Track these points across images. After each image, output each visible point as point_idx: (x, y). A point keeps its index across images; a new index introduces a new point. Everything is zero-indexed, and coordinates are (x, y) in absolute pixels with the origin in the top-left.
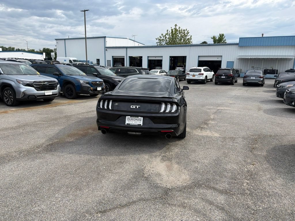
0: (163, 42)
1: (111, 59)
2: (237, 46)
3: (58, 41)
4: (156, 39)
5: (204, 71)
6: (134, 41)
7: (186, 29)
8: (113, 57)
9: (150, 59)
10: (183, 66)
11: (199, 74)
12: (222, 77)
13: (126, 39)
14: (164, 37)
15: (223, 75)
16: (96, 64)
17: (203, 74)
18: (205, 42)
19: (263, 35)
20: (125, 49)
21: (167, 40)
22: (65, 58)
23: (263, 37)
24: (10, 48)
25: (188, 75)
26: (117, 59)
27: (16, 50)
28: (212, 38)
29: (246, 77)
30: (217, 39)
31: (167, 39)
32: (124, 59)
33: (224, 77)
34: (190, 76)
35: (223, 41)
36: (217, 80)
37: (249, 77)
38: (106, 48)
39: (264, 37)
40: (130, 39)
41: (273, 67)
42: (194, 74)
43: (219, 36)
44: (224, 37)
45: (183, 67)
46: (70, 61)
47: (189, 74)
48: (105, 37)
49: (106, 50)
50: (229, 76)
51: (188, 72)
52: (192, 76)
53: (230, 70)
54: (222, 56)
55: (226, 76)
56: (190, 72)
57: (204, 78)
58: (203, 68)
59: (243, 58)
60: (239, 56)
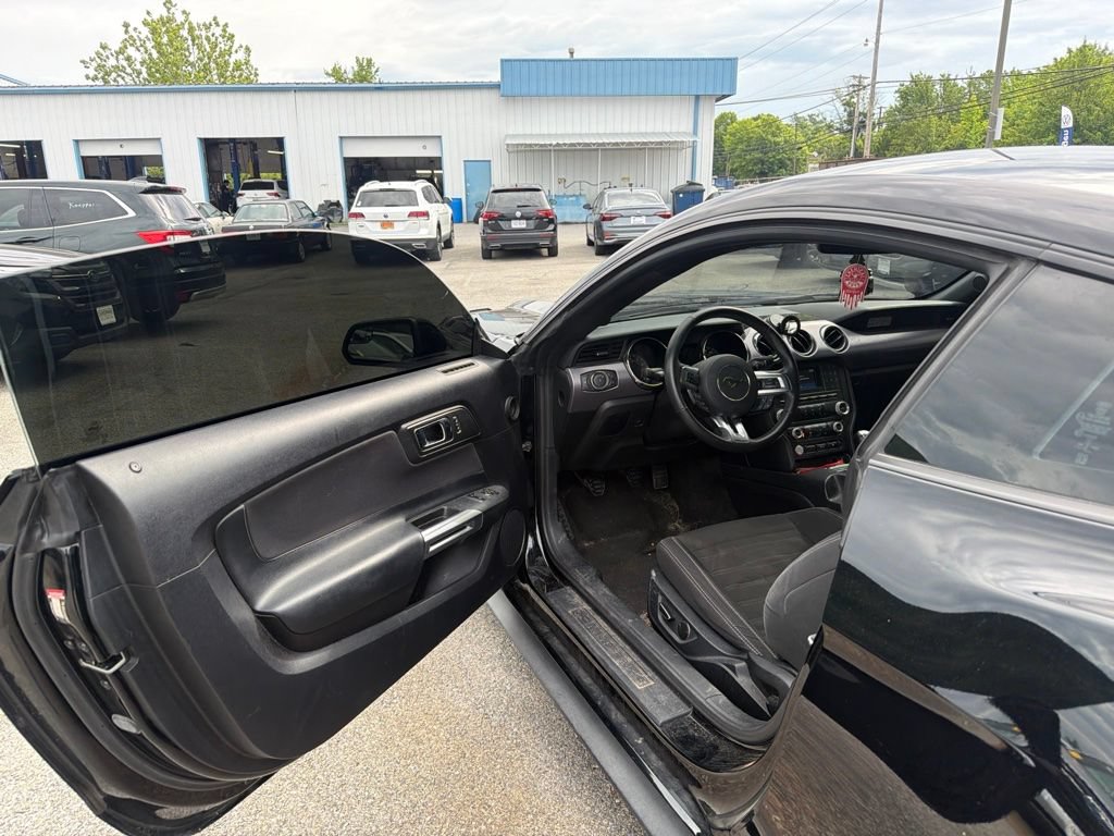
0: (119, 79)
2: (493, 95)
4: (83, 62)
5: (426, 197)
7: (215, 19)
10: (272, 184)
11: (411, 215)
12: (515, 224)
14: (121, 57)
15: (518, 214)
17: (426, 214)
19: (572, 53)
21: (139, 73)
23: (572, 61)
25: (360, 221)
28: (327, 74)
29: (611, 219)
30: (351, 73)
31: (138, 67)
33: (522, 224)
34: (368, 224)
36: (494, 240)
37: (622, 216)
39: (577, 61)
41: (629, 179)
42: (386, 216)
43: (356, 68)
44: (373, 70)
45: (273, 188)
47: (362, 215)
50: (541, 218)
51: (354, 210)
52: (379, 224)
53: (538, 190)
54: (440, 137)
55: (531, 219)
56: (362, 206)
57: (434, 235)
58: (418, 186)
59: (530, 145)
60: (507, 136)
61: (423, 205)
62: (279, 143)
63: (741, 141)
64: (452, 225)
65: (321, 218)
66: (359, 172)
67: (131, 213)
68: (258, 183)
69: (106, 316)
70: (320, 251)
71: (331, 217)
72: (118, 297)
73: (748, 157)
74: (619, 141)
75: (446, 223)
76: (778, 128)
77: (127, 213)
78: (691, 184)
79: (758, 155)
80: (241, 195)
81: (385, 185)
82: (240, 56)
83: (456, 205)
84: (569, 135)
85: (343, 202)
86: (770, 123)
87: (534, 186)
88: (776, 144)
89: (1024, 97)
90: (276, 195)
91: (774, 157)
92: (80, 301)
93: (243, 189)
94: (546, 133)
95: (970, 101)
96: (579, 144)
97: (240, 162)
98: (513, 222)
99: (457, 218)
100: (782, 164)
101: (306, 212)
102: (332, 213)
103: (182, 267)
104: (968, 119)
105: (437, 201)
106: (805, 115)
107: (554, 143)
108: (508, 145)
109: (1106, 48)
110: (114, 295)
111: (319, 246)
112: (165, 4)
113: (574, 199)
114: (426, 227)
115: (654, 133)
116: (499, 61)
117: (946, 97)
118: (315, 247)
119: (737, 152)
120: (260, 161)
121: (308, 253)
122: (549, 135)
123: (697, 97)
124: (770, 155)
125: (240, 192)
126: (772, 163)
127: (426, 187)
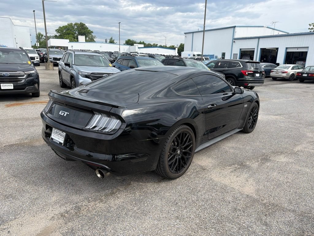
1: (238, 52)
3: (187, 35)
6: (274, 29)
8: (240, 49)
9: (289, 50)
13: (263, 27)
16: (220, 58)
20: (257, 40)
22: (190, 52)
24: (154, 44)
26: (246, 52)
27: (159, 46)
32: (254, 51)
38: (235, 40)
40: (267, 27)
46: (194, 55)
48: (235, 27)
49: (234, 42)
77: (241, 66)
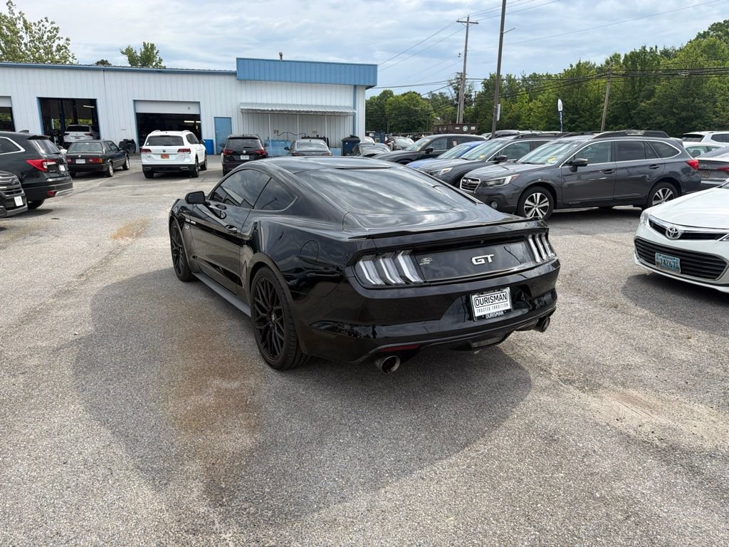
2: (233, 79)
5: (189, 141)
10: (88, 128)
11: (179, 151)
12: (243, 157)
15: (244, 152)
17: (189, 150)
18: (103, 62)
19: (281, 56)
23: (281, 61)
25: (148, 154)
28: (122, 53)
30: (139, 54)
34: (152, 155)
35: (154, 64)
36: (230, 166)
39: (284, 61)
41: (316, 132)
42: (164, 151)
43: (143, 50)
44: (155, 52)
45: (88, 131)
47: (149, 151)
50: (258, 154)
51: (144, 147)
52: (160, 156)
53: (256, 139)
54: (199, 103)
55: (252, 154)
56: (149, 145)
57: (193, 162)
58: (184, 134)
59: (256, 110)
60: (242, 103)
61: (187, 145)
62: (93, 102)
63: (395, 109)
64: (206, 156)
65: (122, 151)
66: (147, 123)
67: (23, 150)
68: (78, 127)
69: (19, 201)
70: (121, 170)
71: (128, 150)
72: (23, 192)
73: (399, 119)
74: (309, 110)
75: (201, 155)
76: (417, 101)
77: (20, 150)
78: (352, 137)
79: (405, 118)
80: (67, 134)
81: (164, 133)
82: (62, 42)
83: (209, 145)
84: (279, 105)
85: (136, 140)
86: (412, 97)
87: (254, 136)
88: (416, 111)
89: (550, 90)
90: (91, 135)
91: (415, 119)
92: (7, 194)
93: (67, 131)
94: (265, 102)
95: (522, 91)
96: (285, 111)
97: (65, 112)
98: (241, 156)
99: (209, 152)
100: (420, 124)
101: (113, 148)
102: (129, 147)
103: (51, 178)
104: (521, 101)
105: (196, 143)
106: (437, 93)
107: (270, 109)
108: (242, 109)
109: (595, 64)
110: (20, 191)
111: (121, 168)
112: (7, 4)
113: (283, 142)
114: (189, 157)
115: (330, 106)
116: (235, 60)
117: (510, 88)
118: (119, 168)
119: (393, 115)
120: (78, 111)
121: (115, 171)
122: (267, 104)
123: (355, 87)
124: (413, 118)
125: (66, 132)
126: (413, 123)
127: (189, 135)
